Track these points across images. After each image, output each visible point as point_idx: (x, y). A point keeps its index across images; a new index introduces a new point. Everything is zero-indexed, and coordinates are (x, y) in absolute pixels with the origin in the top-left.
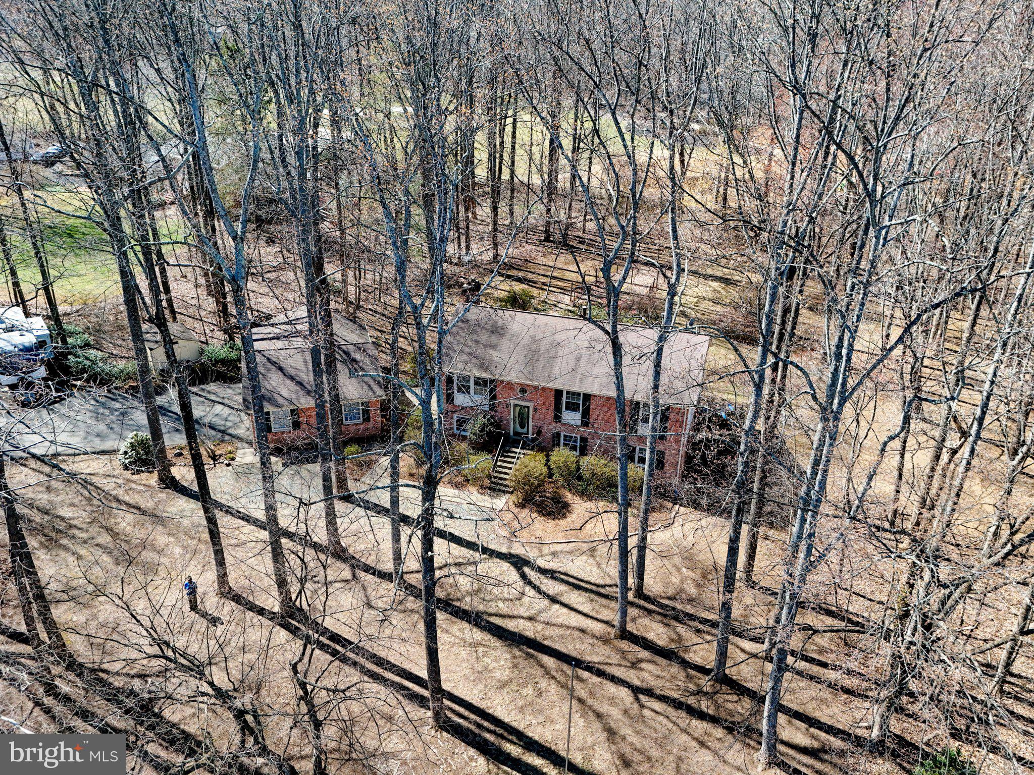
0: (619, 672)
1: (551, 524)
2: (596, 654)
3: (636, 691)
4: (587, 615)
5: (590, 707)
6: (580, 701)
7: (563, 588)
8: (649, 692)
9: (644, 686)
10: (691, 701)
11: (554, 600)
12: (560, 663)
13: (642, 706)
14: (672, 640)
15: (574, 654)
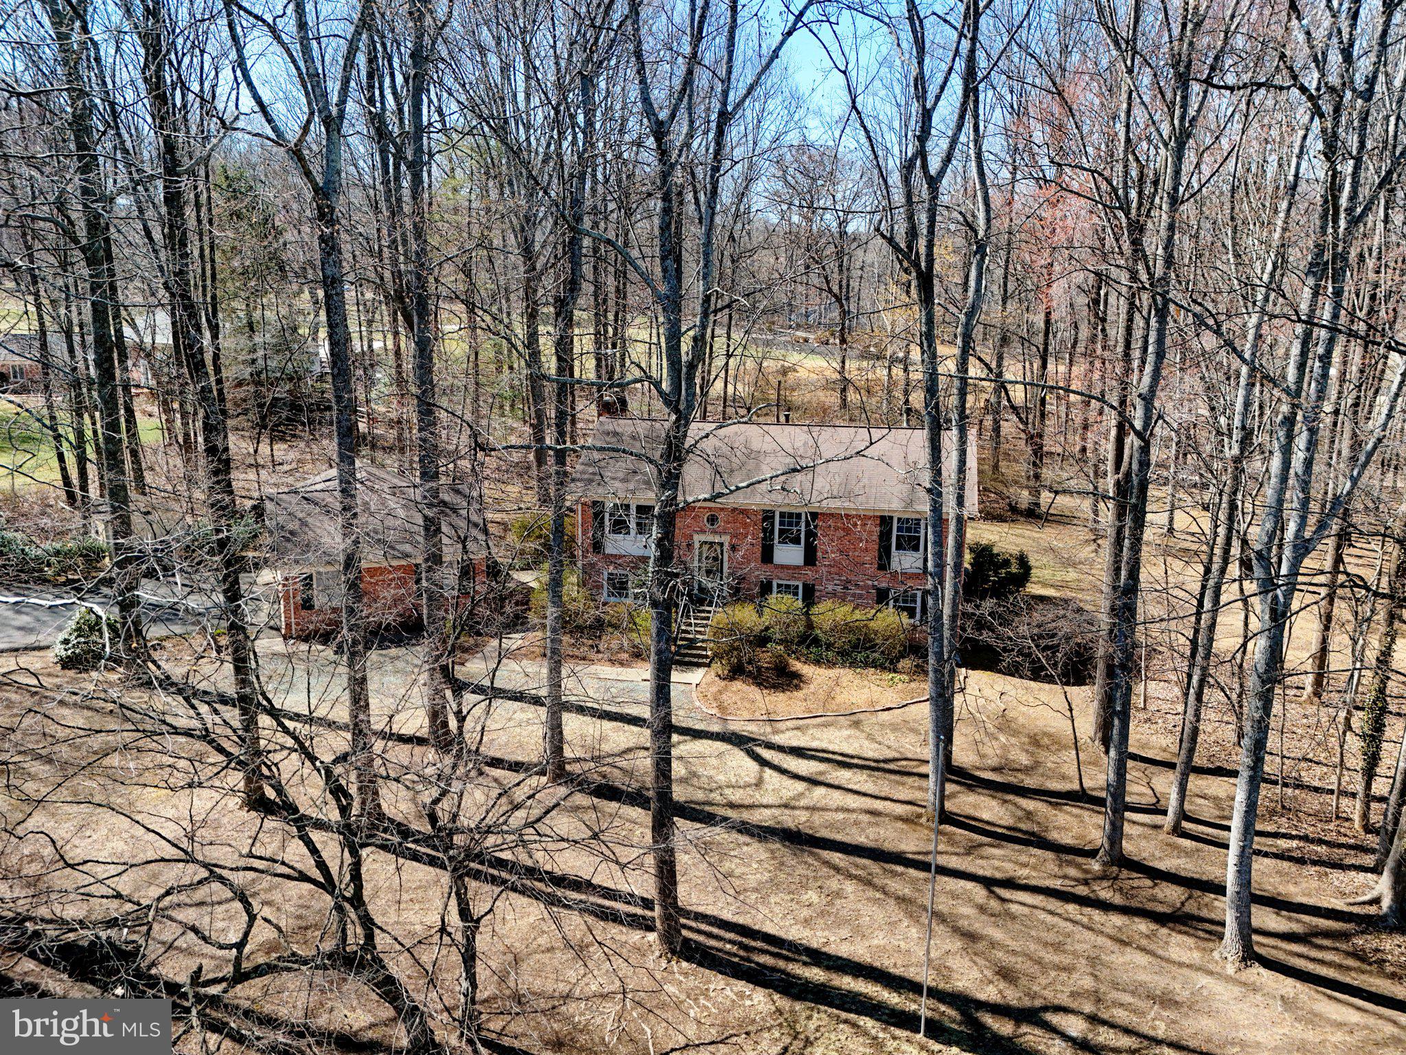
0: (954, 862)
1: (779, 697)
3: (988, 883)
4: (873, 797)
5: (924, 909)
6: (901, 901)
7: (822, 767)
8: (1010, 884)
9: (999, 876)
10: (1081, 890)
11: (813, 782)
12: (851, 859)
13: (1004, 901)
14: (1020, 819)
15: (870, 845)
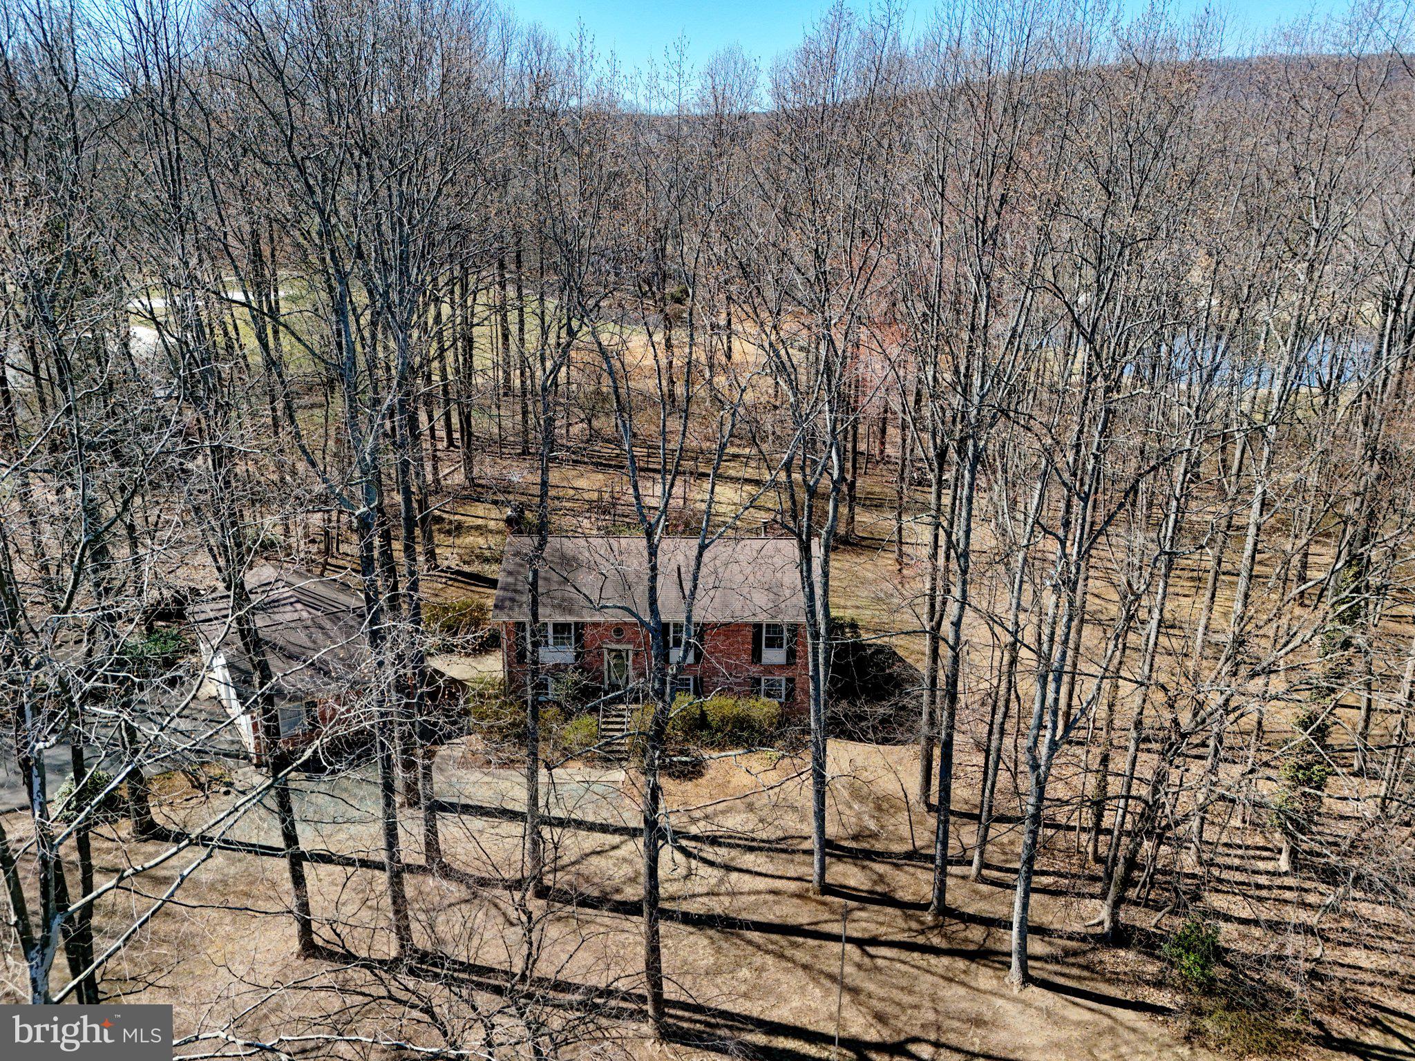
0: (835, 928)
1: (689, 786)
2: (802, 915)
3: (860, 943)
4: (772, 876)
5: (821, 972)
6: (805, 967)
7: (734, 853)
8: (875, 941)
9: (866, 936)
10: (921, 940)
11: (729, 868)
12: (766, 935)
13: (872, 957)
14: (876, 882)
15: (777, 921)
